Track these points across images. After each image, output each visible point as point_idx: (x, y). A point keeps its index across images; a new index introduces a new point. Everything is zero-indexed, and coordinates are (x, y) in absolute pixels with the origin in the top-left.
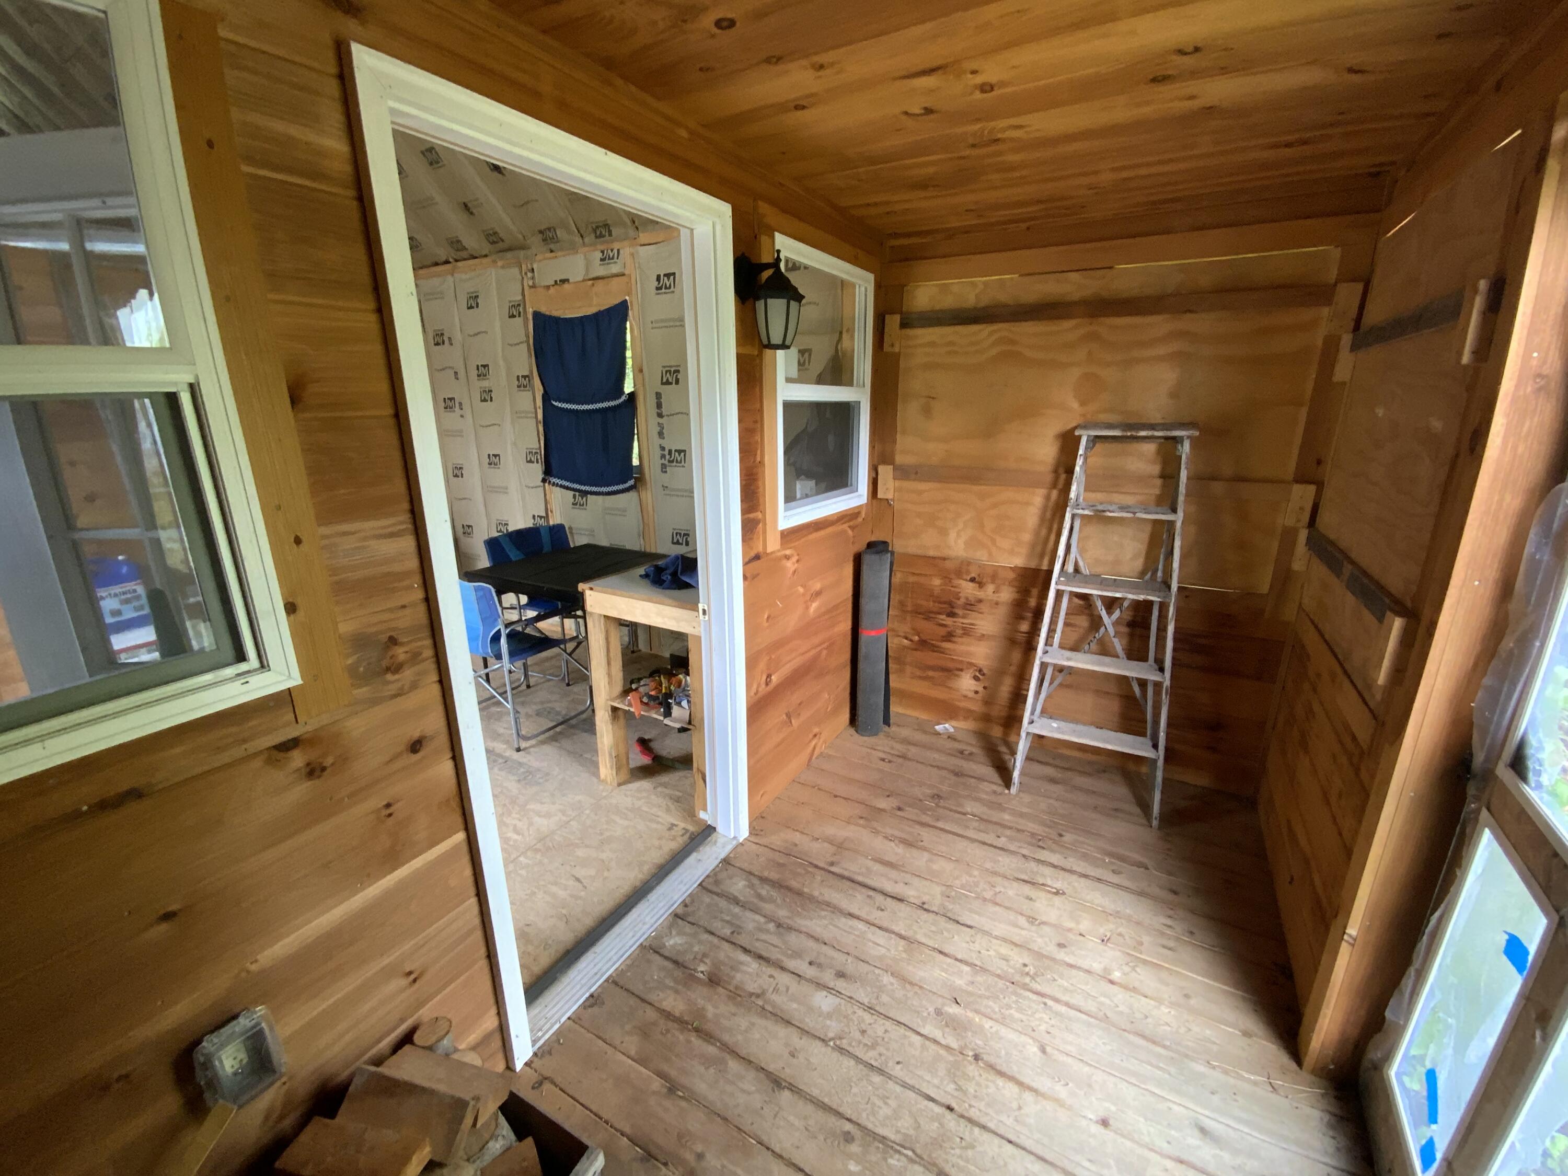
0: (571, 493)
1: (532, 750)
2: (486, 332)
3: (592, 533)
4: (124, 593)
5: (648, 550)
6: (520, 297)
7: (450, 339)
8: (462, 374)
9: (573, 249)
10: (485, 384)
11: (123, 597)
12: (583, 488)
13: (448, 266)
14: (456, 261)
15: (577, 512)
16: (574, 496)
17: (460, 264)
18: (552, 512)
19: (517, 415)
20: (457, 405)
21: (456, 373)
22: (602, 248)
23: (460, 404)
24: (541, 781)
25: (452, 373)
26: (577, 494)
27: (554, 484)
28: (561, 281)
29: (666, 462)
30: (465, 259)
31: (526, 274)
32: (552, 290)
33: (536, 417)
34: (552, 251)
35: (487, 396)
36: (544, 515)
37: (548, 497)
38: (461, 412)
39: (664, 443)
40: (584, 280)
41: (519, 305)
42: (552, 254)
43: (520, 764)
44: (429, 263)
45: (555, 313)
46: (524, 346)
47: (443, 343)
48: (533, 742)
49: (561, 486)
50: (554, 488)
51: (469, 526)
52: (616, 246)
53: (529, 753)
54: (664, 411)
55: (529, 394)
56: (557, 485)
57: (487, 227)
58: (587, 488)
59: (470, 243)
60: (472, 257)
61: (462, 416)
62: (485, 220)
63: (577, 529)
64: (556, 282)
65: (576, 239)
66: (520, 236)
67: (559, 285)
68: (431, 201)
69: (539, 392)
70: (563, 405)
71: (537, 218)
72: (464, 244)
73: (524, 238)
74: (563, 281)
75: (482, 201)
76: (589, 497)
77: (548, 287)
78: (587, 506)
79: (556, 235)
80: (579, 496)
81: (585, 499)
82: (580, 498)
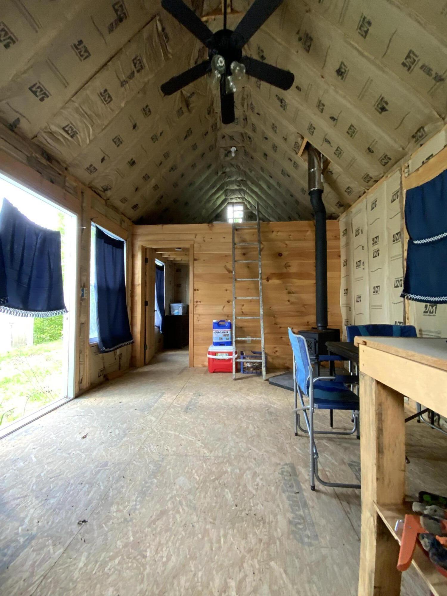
0: (424, 304)
1: (323, 496)
2: (379, 218)
4: (225, 332)
6: (399, 188)
7: (362, 230)
8: (365, 247)
9: (437, 131)
10: (376, 247)
11: (224, 334)
12: (433, 299)
13: (365, 194)
15: (427, 318)
16: (426, 307)
17: (369, 190)
18: (408, 319)
19: (392, 259)
20: (362, 263)
21: (363, 247)
23: (363, 263)
24: (306, 540)
25: (361, 247)
26: (428, 304)
27: (410, 299)
28: (427, 159)
30: (374, 184)
31: (404, 171)
32: (421, 170)
33: (403, 257)
34: (421, 145)
35: (376, 254)
36: (403, 321)
37: (406, 310)
38: (363, 267)
40: (444, 148)
41: (398, 192)
42: (423, 146)
43: (305, 505)
45: (420, 184)
46: (400, 214)
47: (359, 234)
48: (329, 489)
49: (416, 300)
50: (410, 301)
53: (318, 498)
55: (399, 244)
56: (413, 299)
57: (381, 155)
58: (436, 299)
59: (373, 173)
60: (376, 181)
61: (363, 269)
62: (380, 151)
63: (425, 331)
64: (423, 163)
65: (439, 123)
66: (401, 149)
67: (426, 162)
68: (354, 160)
69: (406, 239)
70: (419, 242)
71: (411, 126)
72: (371, 175)
73: (403, 149)
74: (428, 159)
75: (377, 139)
76: (439, 305)
77: (418, 169)
78: (435, 313)
79: (424, 131)
80: (430, 305)
81: (434, 308)
82: (431, 307)
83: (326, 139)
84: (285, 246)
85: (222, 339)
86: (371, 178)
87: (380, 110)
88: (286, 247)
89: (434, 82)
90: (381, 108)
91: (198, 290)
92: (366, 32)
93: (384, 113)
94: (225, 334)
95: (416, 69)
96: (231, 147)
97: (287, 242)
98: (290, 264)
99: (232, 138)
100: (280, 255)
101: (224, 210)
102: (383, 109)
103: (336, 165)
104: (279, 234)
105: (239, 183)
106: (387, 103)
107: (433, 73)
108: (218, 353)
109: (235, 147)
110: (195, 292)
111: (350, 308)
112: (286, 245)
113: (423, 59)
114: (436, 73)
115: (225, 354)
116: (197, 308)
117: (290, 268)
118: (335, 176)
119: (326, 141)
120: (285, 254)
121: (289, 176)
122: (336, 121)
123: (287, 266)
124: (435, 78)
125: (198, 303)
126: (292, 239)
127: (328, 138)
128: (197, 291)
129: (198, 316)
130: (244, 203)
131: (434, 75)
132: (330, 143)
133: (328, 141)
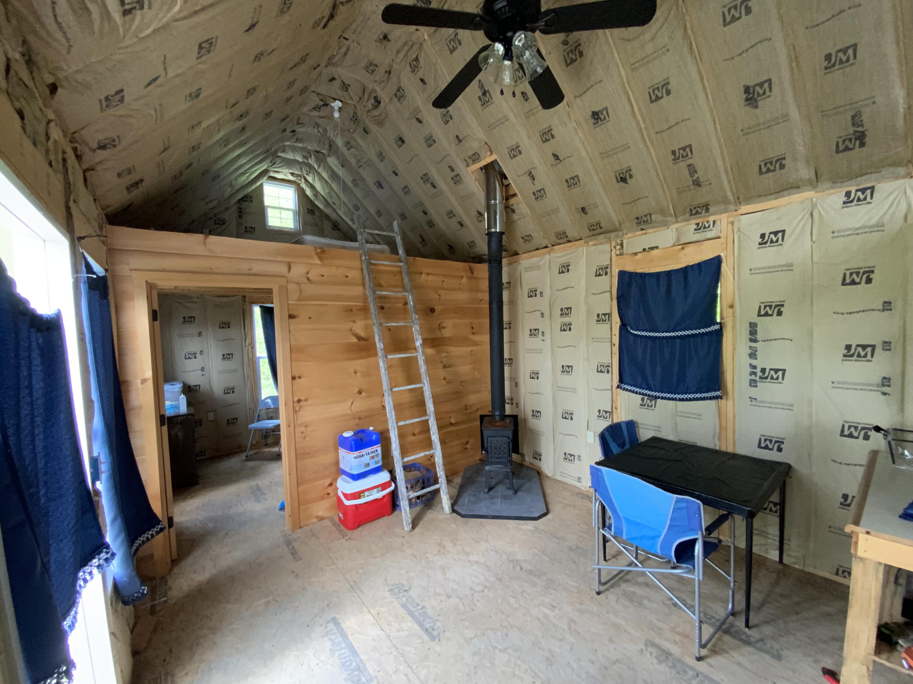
0: (641, 396)
2: (572, 287)
3: (658, 429)
4: (372, 452)
5: (723, 449)
6: (609, 263)
7: (541, 293)
8: (547, 314)
9: (665, 224)
10: (566, 320)
11: (371, 455)
12: (654, 394)
13: (547, 249)
14: (553, 246)
15: (645, 411)
16: (643, 399)
17: (555, 247)
18: (616, 409)
19: (593, 340)
20: (540, 333)
21: (542, 314)
22: (697, 221)
23: (543, 332)
25: (539, 313)
26: (646, 398)
27: (627, 390)
28: (649, 248)
29: (757, 378)
30: (564, 243)
31: (615, 247)
32: (639, 256)
33: (612, 342)
34: (642, 230)
35: (566, 327)
36: (610, 410)
37: (616, 399)
38: (543, 338)
39: (754, 362)
40: (674, 245)
41: (607, 268)
42: (644, 232)
44: (533, 249)
45: (639, 271)
46: (608, 294)
47: (536, 295)
49: (631, 391)
50: (626, 392)
51: (538, 412)
52: (711, 219)
54: (759, 337)
55: (607, 326)
57: (593, 221)
58: (658, 394)
59: (571, 233)
60: (569, 241)
61: (543, 340)
62: (594, 216)
63: (643, 424)
64: (644, 250)
65: (669, 219)
66: (617, 224)
67: (648, 251)
68: (556, 211)
69: (617, 323)
70: (639, 333)
71: (641, 209)
72: (568, 234)
73: (620, 224)
74: (652, 248)
75: (598, 204)
76: (659, 401)
77: (636, 254)
78: (655, 407)
79: (651, 218)
80: (647, 399)
81: (653, 402)
82: (649, 401)
83: (531, 173)
84: (438, 297)
85: (368, 464)
86: (567, 237)
87: (619, 179)
88: (439, 299)
89: (691, 183)
90: (621, 178)
91: (300, 377)
92: (658, 98)
93: (622, 184)
94: (374, 454)
95: (683, 165)
96: (335, 99)
97: (440, 292)
98: (444, 325)
99: (345, 87)
100: (432, 310)
101: (260, 191)
102: (623, 180)
103: (524, 205)
104: (430, 278)
105: (307, 154)
106: (631, 177)
107: (696, 176)
108: (363, 491)
109: (342, 102)
110: (295, 382)
111: (516, 383)
112: (439, 295)
113: (696, 160)
114: (698, 178)
115: (375, 490)
116: (300, 414)
117: (445, 329)
118: (515, 217)
119: (529, 175)
120: (438, 308)
121: (434, 187)
122: (559, 161)
123: (441, 327)
124: (693, 181)
125: (302, 403)
126: (445, 287)
127: (534, 173)
128: (298, 380)
129: (304, 428)
130: (299, 185)
131: (694, 178)
132: (534, 179)
133: (533, 176)
